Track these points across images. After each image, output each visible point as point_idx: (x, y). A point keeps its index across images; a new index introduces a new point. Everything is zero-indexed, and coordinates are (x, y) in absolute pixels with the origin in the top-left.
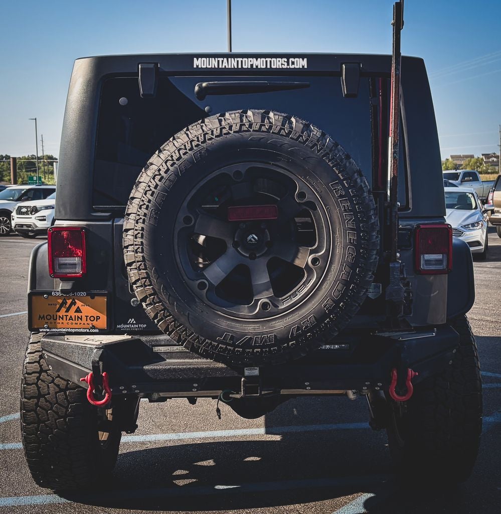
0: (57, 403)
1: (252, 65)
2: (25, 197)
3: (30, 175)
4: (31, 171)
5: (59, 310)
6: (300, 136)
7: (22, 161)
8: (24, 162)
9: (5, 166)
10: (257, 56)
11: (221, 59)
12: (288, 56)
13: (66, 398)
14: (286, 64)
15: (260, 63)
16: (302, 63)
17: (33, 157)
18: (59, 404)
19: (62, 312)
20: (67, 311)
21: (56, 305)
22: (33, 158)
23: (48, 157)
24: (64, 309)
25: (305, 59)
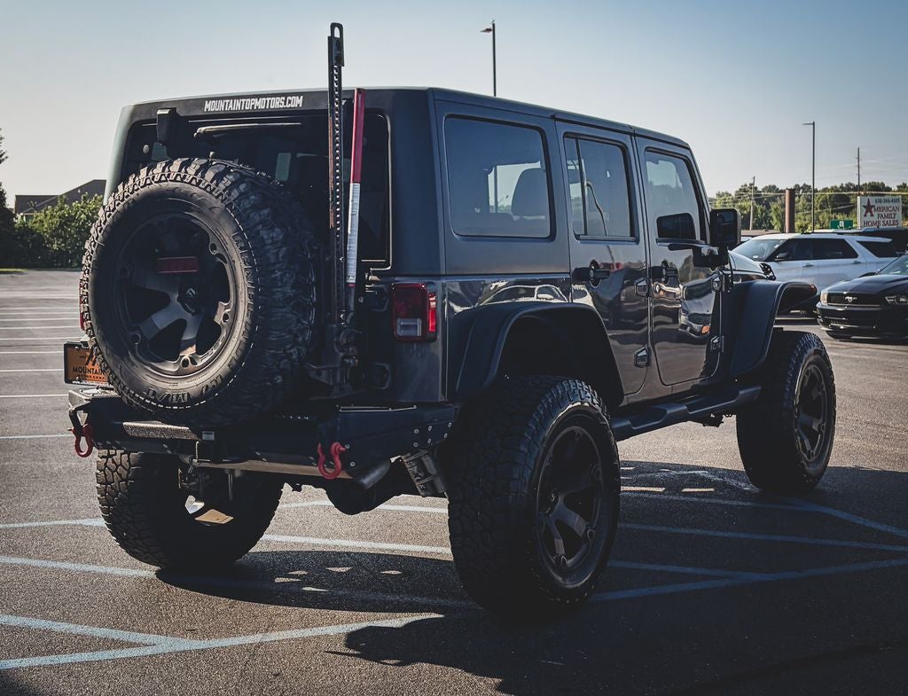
0: (121, 465)
1: (253, 106)
2: (781, 255)
3: (835, 218)
4: (837, 212)
5: (87, 364)
6: (209, 185)
7: (827, 193)
8: (830, 196)
9: (800, 203)
10: (258, 96)
11: (227, 101)
12: (286, 95)
13: (129, 461)
14: (283, 103)
15: (260, 104)
16: (297, 102)
17: (849, 187)
18: (123, 467)
19: (90, 366)
20: (93, 365)
21: (85, 357)
22: (849, 190)
23: (873, 186)
24: (91, 363)
25: (302, 97)
